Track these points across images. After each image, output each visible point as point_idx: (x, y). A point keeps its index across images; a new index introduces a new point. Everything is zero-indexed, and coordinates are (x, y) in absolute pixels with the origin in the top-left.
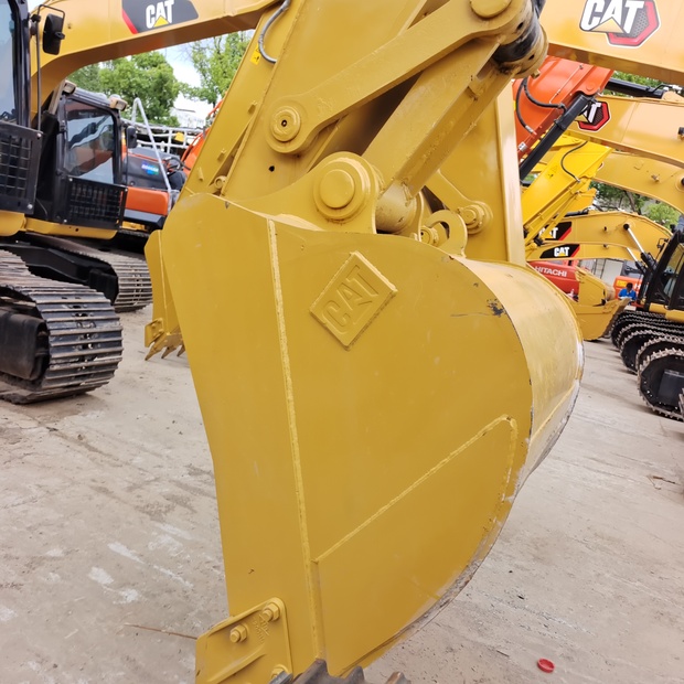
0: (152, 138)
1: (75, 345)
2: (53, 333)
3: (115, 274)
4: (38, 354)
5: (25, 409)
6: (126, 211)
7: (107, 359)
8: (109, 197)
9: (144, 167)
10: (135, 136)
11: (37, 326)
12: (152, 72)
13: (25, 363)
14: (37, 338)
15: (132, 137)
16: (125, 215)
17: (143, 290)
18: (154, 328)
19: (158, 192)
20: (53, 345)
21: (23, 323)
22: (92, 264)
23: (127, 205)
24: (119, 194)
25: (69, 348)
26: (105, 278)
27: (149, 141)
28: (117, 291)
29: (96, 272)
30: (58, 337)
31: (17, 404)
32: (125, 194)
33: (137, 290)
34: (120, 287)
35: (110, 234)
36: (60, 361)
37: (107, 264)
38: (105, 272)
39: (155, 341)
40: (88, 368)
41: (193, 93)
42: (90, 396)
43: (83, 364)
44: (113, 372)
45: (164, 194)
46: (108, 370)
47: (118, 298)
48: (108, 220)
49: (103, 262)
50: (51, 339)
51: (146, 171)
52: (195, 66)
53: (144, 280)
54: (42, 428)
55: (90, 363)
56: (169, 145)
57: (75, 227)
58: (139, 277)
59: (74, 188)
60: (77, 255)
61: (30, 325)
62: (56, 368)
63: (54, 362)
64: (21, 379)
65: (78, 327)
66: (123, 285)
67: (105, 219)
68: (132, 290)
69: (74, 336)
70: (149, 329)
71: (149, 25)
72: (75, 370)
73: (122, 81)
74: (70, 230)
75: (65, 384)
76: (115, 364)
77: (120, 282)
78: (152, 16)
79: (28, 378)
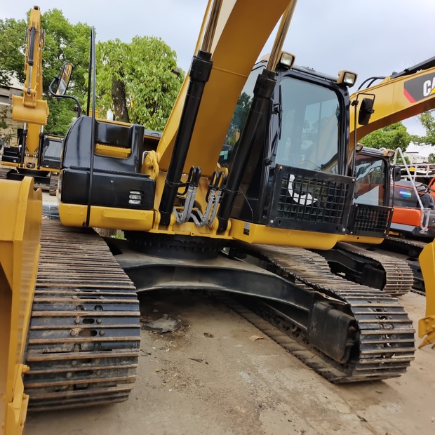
0: (409, 173)
1: (378, 344)
2: (363, 332)
3: (384, 270)
4: (348, 344)
5: (338, 389)
6: (392, 224)
7: (402, 358)
8: (380, 216)
9: (401, 192)
10: (400, 172)
11: (348, 322)
12: (394, 132)
13: (338, 349)
14: (348, 331)
15: (397, 174)
16: (391, 227)
17: (403, 283)
18: (427, 323)
19: (413, 210)
20: (363, 342)
21: (338, 318)
22: (368, 262)
23: (393, 220)
24: (387, 213)
25: (374, 346)
26: (376, 272)
27: (407, 174)
28: (385, 282)
29: (370, 267)
30: (367, 337)
31: (332, 382)
32: (392, 213)
33: (399, 283)
34: (387, 280)
35: (380, 241)
36: (367, 356)
37: (378, 262)
38: (375, 267)
39: (429, 334)
40: (386, 364)
41: (420, 141)
42: (384, 383)
43: (383, 361)
44: (405, 368)
45: (418, 211)
46: (401, 367)
47: (385, 288)
48: (379, 231)
49: (375, 261)
50: (361, 337)
51: (402, 195)
52: (422, 124)
53: (404, 275)
54: (354, 416)
55: (389, 360)
56: (415, 176)
57: (356, 237)
58: (401, 273)
59: (358, 211)
60: (357, 255)
61: (343, 321)
62: (364, 361)
63: (362, 356)
64: (333, 360)
65: (380, 329)
66: (389, 278)
67: (377, 231)
68: (395, 282)
69: (378, 336)
70: (423, 323)
71: (425, 94)
72: (377, 364)
73: (373, 141)
74: (354, 239)
75: (369, 375)
76: (407, 363)
77: (387, 276)
78: (428, 88)
79: (339, 361)
